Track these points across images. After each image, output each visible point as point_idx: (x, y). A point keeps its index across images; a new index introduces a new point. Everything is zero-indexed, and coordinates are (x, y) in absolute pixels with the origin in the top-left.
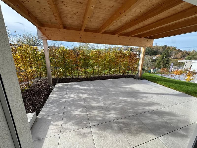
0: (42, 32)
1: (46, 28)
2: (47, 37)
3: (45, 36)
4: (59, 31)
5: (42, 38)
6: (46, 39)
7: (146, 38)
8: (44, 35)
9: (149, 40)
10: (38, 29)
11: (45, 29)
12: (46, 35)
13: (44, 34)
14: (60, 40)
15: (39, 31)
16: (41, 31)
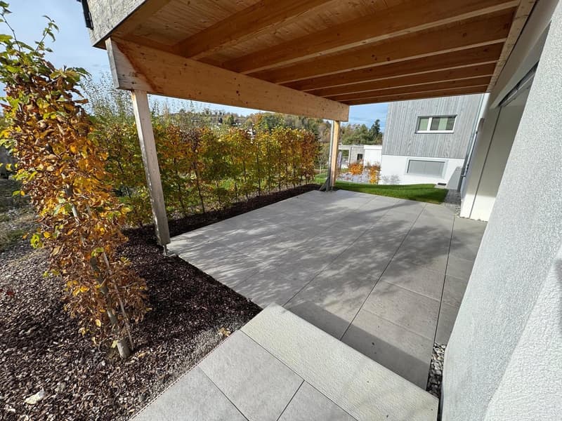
0: (131, 63)
1: (144, 49)
2: (149, 81)
3: (144, 78)
4: (186, 65)
5: (134, 86)
6: (148, 88)
7: (342, 102)
8: (139, 75)
9: (345, 105)
10: (117, 49)
11: (143, 54)
12: (145, 76)
13: (139, 71)
14: (190, 95)
15: (122, 57)
16: (128, 57)
